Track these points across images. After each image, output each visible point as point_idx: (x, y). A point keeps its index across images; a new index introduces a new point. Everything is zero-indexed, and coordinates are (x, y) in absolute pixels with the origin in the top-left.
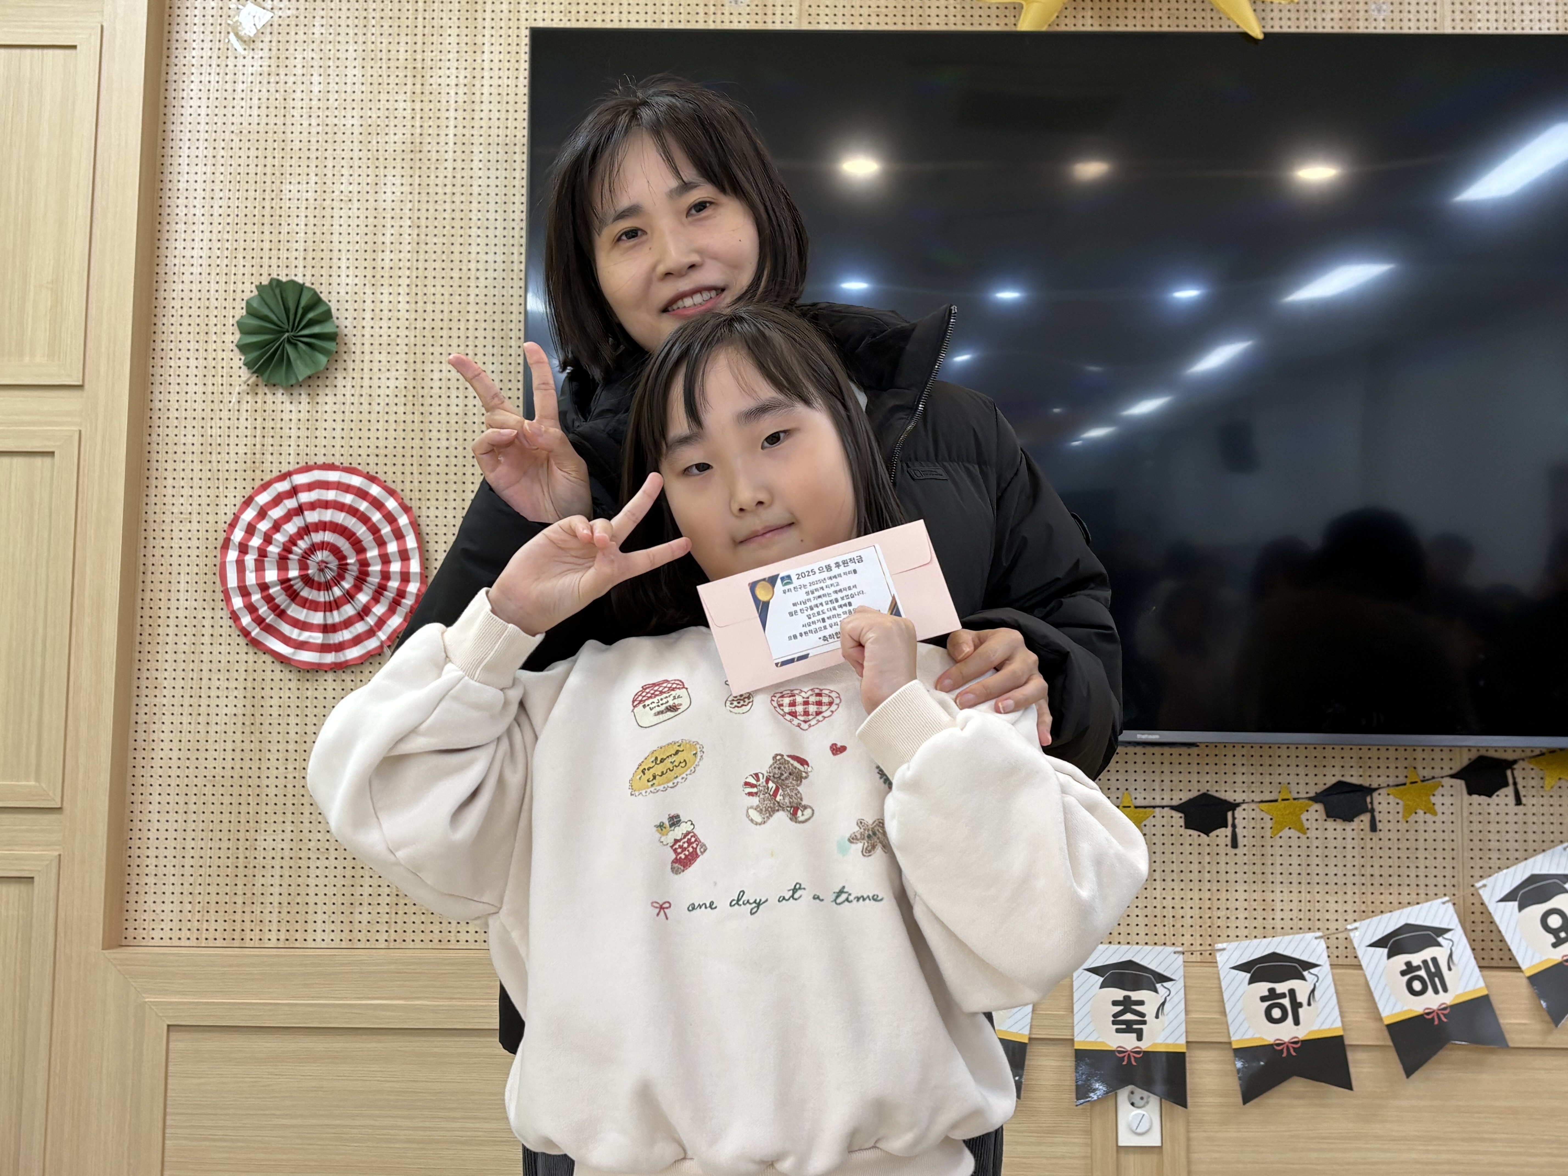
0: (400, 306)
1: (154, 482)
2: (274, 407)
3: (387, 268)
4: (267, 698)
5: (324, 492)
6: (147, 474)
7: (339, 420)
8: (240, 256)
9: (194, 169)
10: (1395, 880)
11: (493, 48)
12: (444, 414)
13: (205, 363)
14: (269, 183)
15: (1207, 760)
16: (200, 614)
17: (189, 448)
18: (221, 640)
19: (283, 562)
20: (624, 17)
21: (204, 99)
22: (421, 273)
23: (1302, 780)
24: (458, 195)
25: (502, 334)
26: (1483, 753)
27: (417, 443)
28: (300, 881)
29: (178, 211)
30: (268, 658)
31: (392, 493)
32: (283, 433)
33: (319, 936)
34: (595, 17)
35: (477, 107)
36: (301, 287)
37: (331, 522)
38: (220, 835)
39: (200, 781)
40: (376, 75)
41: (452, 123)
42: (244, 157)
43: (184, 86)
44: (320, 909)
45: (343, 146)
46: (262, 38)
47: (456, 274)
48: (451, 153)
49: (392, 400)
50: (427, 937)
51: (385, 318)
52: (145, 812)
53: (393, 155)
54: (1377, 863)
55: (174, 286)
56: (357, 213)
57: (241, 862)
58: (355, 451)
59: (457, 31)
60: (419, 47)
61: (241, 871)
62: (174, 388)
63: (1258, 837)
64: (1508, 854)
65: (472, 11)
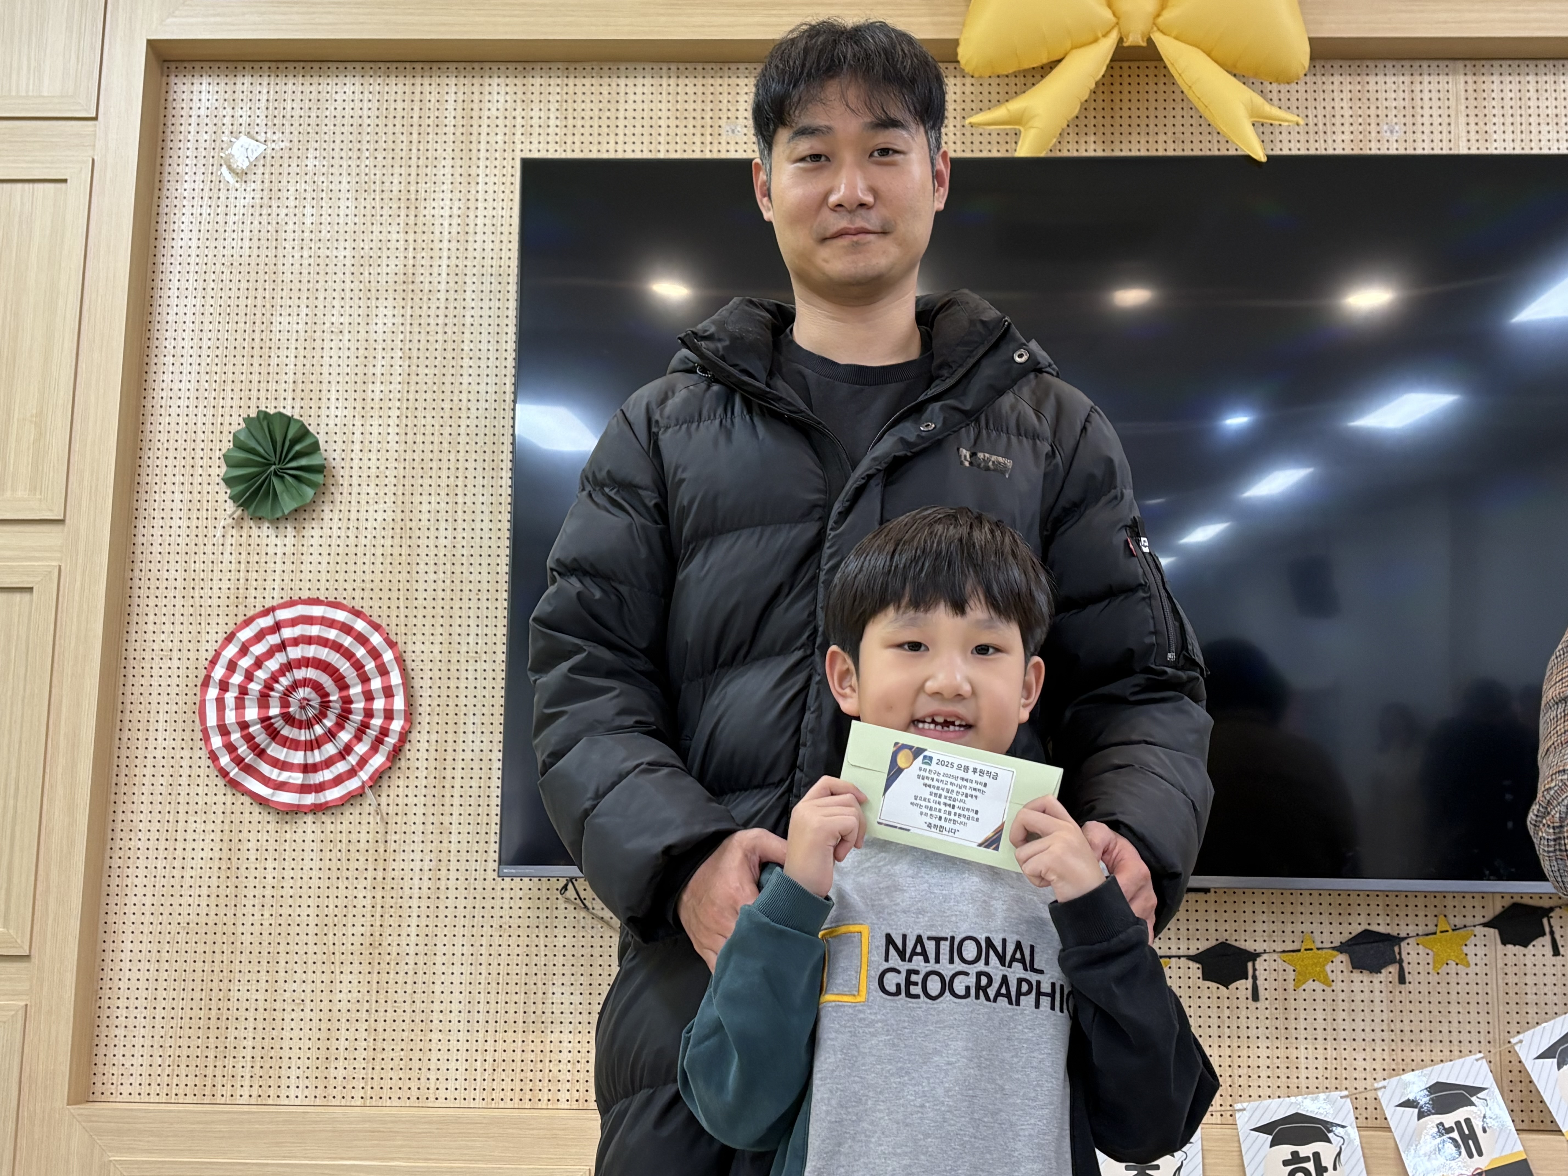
0: (389, 438)
1: (135, 618)
2: (258, 541)
3: (377, 399)
4: (244, 841)
5: (307, 627)
6: (128, 610)
7: (325, 553)
8: (228, 388)
9: (183, 301)
10: (1426, 1036)
11: (487, 180)
12: (432, 547)
13: (190, 497)
14: (259, 315)
15: (1225, 907)
16: (178, 754)
17: (172, 584)
18: (199, 781)
19: (264, 700)
20: (620, 148)
21: (195, 231)
22: (411, 404)
23: (1326, 928)
24: (450, 325)
25: (494, 465)
26: (1517, 899)
27: (404, 576)
28: (274, 1033)
29: (167, 343)
30: (247, 800)
31: (377, 627)
32: (266, 567)
33: (292, 1092)
34: (591, 147)
35: (471, 238)
36: (289, 420)
37: (314, 658)
38: (191, 985)
39: (174, 928)
40: (369, 207)
41: (445, 254)
42: (234, 289)
43: (176, 219)
44: (294, 1063)
45: (335, 278)
46: (255, 170)
47: (447, 405)
48: (444, 284)
49: (379, 533)
50: (405, 1094)
51: (374, 450)
52: (117, 960)
53: (386, 287)
54: (1407, 1016)
55: (161, 419)
56: (347, 344)
57: (214, 1013)
58: (341, 585)
59: (451, 162)
60: (413, 179)
61: (213, 1023)
62: (158, 523)
63: (1280, 990)
64: (1547, 1009)
65: (467, 142)
